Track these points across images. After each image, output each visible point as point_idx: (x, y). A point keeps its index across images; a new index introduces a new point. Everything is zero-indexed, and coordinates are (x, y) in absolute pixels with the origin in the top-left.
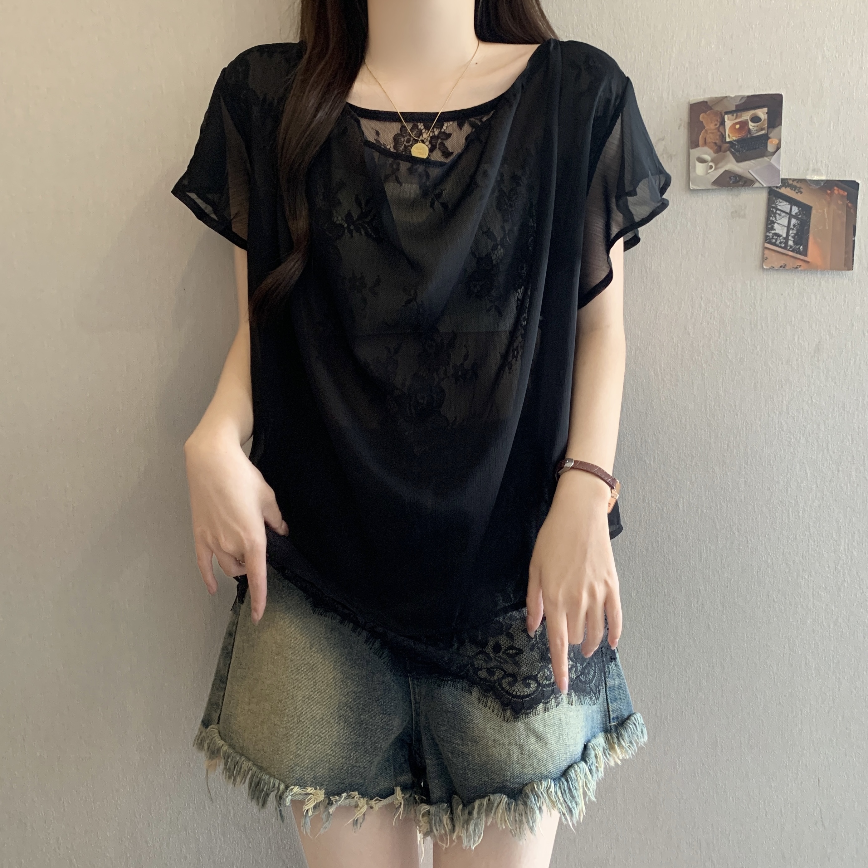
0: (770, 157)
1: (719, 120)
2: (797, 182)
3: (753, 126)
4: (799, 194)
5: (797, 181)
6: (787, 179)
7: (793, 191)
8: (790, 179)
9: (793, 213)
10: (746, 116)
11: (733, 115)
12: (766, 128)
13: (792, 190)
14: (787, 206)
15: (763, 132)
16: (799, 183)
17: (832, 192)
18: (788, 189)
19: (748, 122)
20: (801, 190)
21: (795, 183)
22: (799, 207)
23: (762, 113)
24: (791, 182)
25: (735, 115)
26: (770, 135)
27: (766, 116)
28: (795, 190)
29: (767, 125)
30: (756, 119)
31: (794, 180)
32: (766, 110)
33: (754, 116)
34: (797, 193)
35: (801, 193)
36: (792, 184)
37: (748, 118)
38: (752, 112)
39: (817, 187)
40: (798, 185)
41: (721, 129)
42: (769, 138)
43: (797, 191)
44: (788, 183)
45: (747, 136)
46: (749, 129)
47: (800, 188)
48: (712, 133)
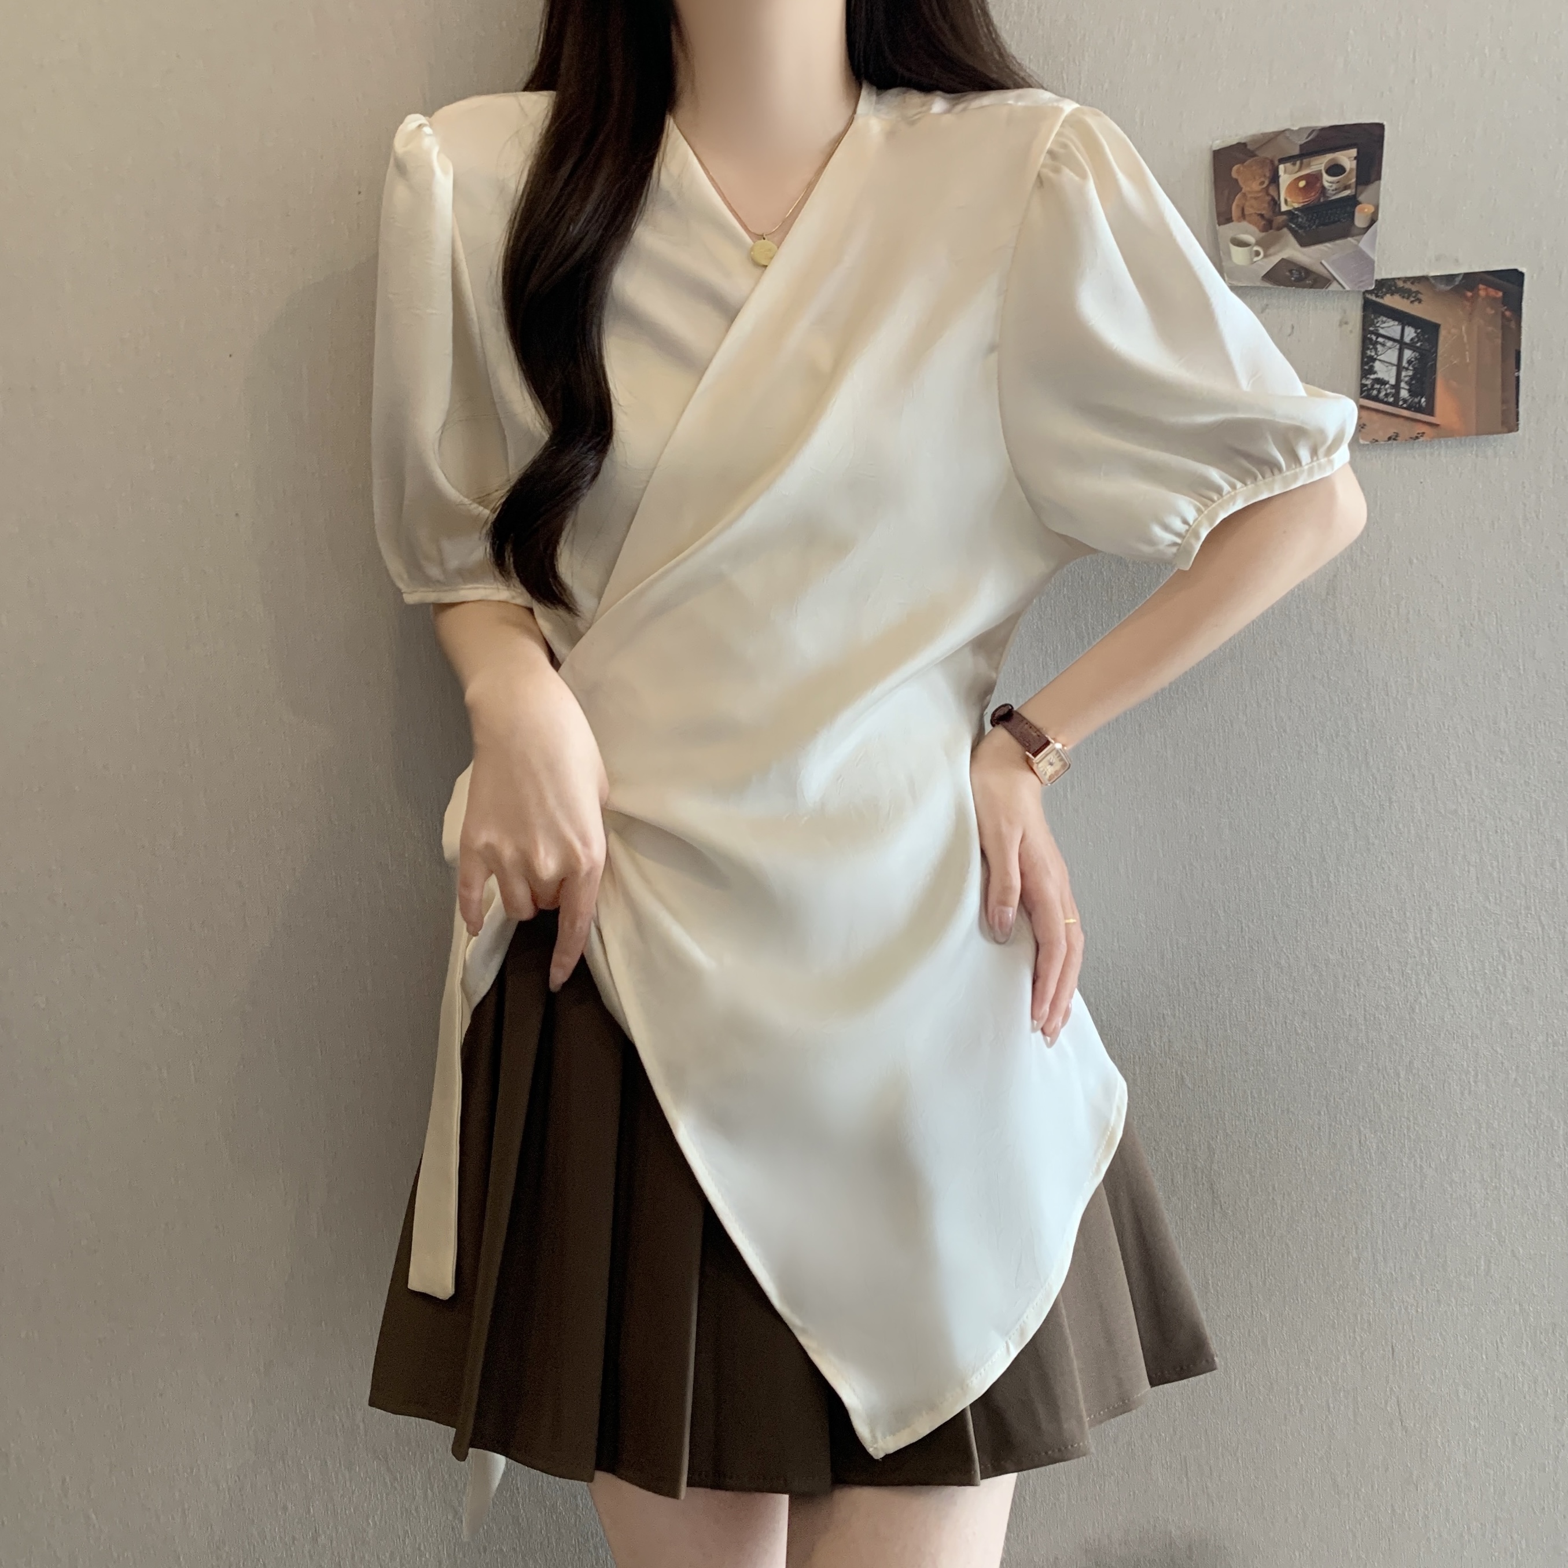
0: (1357, 238)
1: (1268, 174)
2: (1412, 283)
3: (1330, 182)
4: (1416, 303)
5: (1412, 280)
6: (1393, 279)
7: (1405, 300)
8: (1399, 279)
9: (1407, 339)
10: (1319, 164)
11: (1294, 164)
12: (1353, 186)
13: (1403, 297)
14: (1394, 327)
15: (1347, 193)
16: (1416, 284)
17: (1476, 296)
18: (1397, 297)
19: (1321, 175)
20: (1420, 296)
21: (1408, 285)
22: (1416, 327)
23: (1347, 159)
24: (1400, 284)
25: (1298, 163)
26: (1361, 198)
27: (1355, 162)
28: (1408, 298)
29: (1354, 180)
30: (1335, 169)
31: (1406, 279)
32: (1354, 152)
33: (1332, 164)
34: (1412, 302)
35: (1420, 301)
36: (1403, 287)
37: (1322, 167)
38: (1329, 157)
39: (1449, 288)
40: (1414, 288)
41: (1272, 191)
42: (1360, 203)
43: (1413, 299)
44: (1395, 285)
45: (1320, 199)
46: (1323, 188)
47: (1418, 292)
48: (1256, 198)
